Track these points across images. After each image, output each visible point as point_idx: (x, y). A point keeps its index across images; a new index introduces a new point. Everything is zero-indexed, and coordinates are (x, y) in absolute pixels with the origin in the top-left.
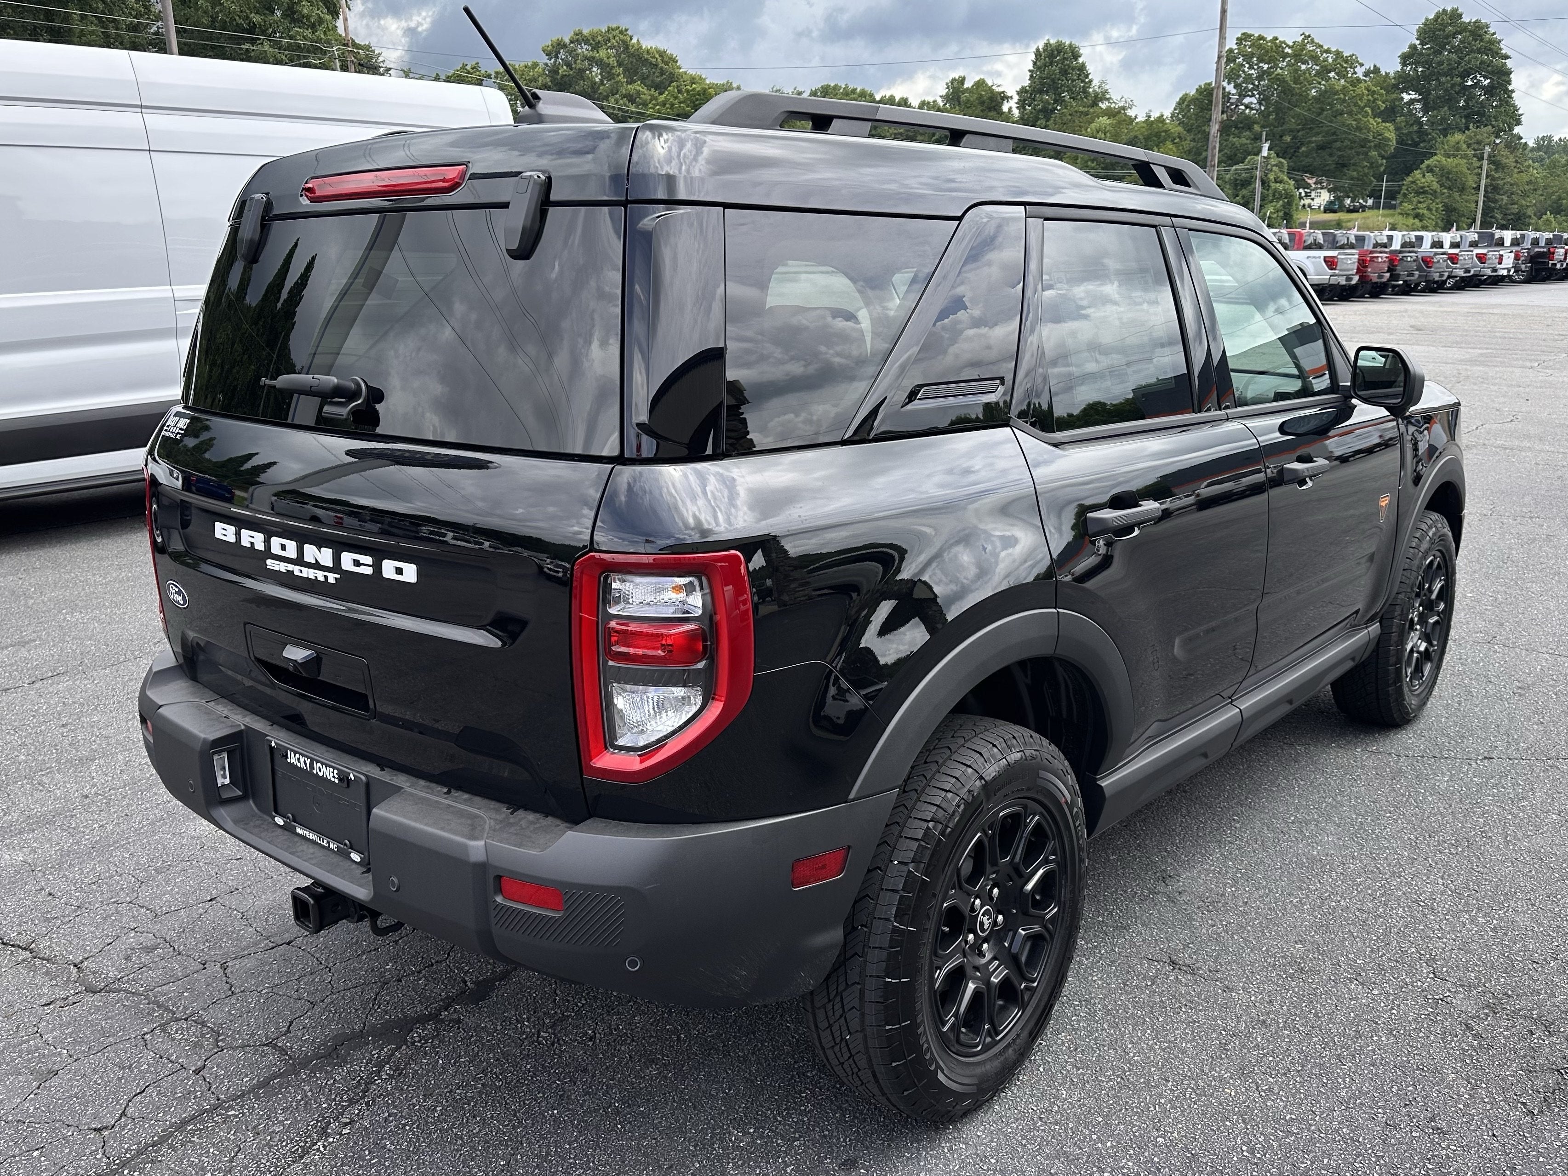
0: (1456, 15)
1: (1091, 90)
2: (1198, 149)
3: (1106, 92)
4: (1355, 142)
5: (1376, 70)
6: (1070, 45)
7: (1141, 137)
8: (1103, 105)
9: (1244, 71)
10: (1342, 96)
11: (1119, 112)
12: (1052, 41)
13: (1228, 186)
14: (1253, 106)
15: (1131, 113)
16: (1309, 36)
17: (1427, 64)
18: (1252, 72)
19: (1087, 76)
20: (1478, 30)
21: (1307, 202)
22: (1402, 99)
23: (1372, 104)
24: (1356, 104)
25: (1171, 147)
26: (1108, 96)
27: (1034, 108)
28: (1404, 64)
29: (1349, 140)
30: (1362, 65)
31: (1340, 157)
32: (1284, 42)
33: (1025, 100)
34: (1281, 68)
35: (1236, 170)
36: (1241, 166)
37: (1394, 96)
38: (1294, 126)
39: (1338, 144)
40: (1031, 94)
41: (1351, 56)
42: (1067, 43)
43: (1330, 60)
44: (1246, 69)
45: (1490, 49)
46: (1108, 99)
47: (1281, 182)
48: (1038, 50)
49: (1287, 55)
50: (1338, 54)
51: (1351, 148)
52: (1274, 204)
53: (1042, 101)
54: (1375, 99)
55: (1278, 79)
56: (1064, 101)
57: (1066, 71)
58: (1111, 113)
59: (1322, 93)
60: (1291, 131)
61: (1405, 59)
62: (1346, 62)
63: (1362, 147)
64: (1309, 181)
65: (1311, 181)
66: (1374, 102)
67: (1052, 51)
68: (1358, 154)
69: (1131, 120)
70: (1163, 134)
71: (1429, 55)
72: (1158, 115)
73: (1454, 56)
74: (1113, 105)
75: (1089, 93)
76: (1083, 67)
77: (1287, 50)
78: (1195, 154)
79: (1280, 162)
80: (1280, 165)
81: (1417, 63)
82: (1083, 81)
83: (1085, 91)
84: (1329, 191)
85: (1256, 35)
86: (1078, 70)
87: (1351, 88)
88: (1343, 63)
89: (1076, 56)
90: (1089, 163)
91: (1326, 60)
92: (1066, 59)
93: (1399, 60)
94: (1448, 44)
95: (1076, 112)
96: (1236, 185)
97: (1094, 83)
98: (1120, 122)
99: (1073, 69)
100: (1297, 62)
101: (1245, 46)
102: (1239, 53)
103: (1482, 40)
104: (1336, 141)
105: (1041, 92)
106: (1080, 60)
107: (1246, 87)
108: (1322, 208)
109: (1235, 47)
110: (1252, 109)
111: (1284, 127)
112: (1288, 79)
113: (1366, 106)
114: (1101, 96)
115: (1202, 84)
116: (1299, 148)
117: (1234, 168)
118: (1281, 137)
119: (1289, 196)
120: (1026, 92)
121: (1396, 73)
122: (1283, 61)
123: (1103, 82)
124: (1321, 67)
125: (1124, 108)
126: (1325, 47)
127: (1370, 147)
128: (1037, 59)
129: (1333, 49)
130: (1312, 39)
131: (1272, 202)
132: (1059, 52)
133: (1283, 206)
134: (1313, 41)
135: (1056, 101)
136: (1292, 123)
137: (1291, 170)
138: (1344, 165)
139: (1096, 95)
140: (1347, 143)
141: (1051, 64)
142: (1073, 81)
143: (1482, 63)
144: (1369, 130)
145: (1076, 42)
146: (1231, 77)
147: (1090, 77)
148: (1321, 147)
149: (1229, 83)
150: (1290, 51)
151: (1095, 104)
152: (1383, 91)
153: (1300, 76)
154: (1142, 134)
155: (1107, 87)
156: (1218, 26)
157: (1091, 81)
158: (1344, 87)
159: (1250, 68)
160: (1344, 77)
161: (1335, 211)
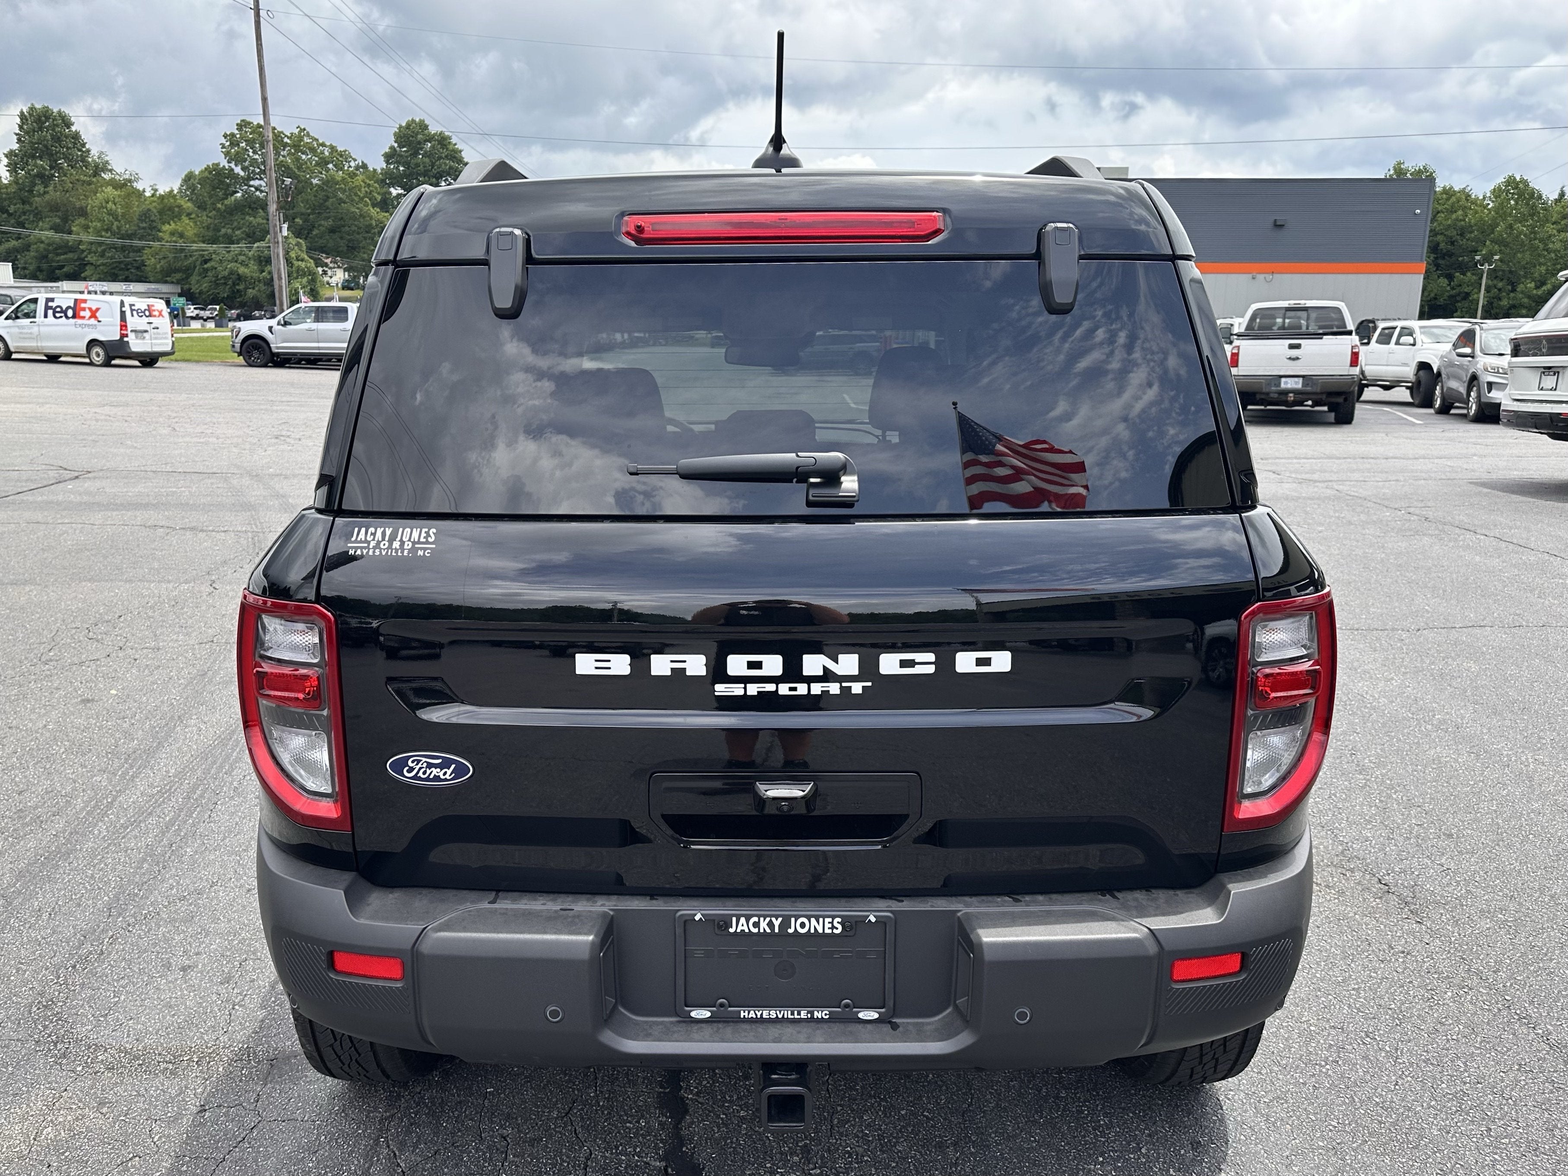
0: (423, 126)
1: (90, 160)
2: (216, 225)
3: (107, 162)
4: (360, 228)
5: (364, 166)
6: (59, 112)
7: (155, 211)
8: (107, 176)
9: (248, 155)
10: (343, 186)
11: (125, 185)
12: (38, 106)
13: (252, 262)
14: (263, 188)
15: (139, 186)
16: (304, 129)
17: (407, 165)
18: (257, 157)
19: (84, 145)
20: (443, 141)
21: (326, 279)
22: (390, 193)
23: (369, 194)
24: (356, 195)
25: (187, 221)
26: (110, 167)
27: (28, 173)
28: (387, 162)
29: (356, 226)
30: (355, 160)
31: (349, 241)
32: (282, 132)
33: (16, 164)
34: (284, 156)
35: (258, 247)
36: (263, 244)
37: (384, 190)
38: (303, 210)
39: (347, 228)
40: (22, 159)
41: (345, 151)
42: (55, 110)
43: (327, 153)
44: (251, 154)
45: (455, 157)
46: (111, 171)
47: (302, 260)
48: (22, 113)
49: (286, 145)
50: (333, 148)
51: (358, 233)
52: (299, 280)
53: (36, 165)
54: (371, 191)
55: (284, 166)
56: (62, 168)
57: (59, 138)
58: (117, 185)
59: (326, 182)
60: (302, 214)
61: (388, 157)
62: (341, 156)
63: (367, 232)
64: (326, 261)
65: (328, 261)
66: (370, 193)
67: (40, 117)
68: (365, 238)
69: (140, 194)
70: (176, 209)
71: (407, 157)
72: (168, 190)
73: (427, 160)
74: (117, 177)
75: (88, 162)
76: (76, 136)
77: (286, 140)
78: (214, 230)
79: (298, 242)
80: (298, 244)
81: (398, 163)
82: (80, 150)
83: (83, 160)
84: (345, 270)
85: (255, 123)
86: (73, 138)
87: (349, 180)
88: (340, 157)
89: (68, 124)
90: (103, 233)
91: (322, 153)
92: (57, 126)
93: (382, 159)
94: (421, 149)
95: (78, 180)
96: (261, 262)
97: (92, 152)
98: (128, 195)
99: (66, 137)
100: (297, 151)
101: (246, 132)
102: (241, 138)
103: (447, 149)
104: (344, 226)
105: (33, 157)
106: (73, 128)
107: (253, 171)
108: (340, 285)
109: (236, 132)
110: (262, 191)
111: (295, 210)
112: (292, 166)
113: (365, 197)
114: (100, 168)
115: (210, 164)
116: (311, 230)
117: (256, 245)
118: (294, 219)
119: (313, 274)
120: (16, 155)
121: (382, 169)
122: (284, 150)
123: (102, 153)
124: (320, 158)
125: (130, 181)
126: (321, 141)
127: (374, 233)
128: (23, 123)
129: (328, 144)
130: (308, 133)
131: (297, 278)
132: (47, 118)
133: (309, 282)
134: (308, 135)
135: (52, 168)
136: (301, 207)
137: (310, 249)
138: (354, 248)
139: (97, 166)
140: (354, 228)
141: (41, 129)
142: (68, 148)
143: (451, 168)
144: (371, 218)
145: (66, 110)
146: (238, 159)
147: (87, 146)
148: (332, 231)
149: (236, 165)
150: (289, 141)
151: (96, 174)
152: (376, 185)
153: (302, 165)
154: (155, 207)
155: (107, 158)
156: (261, 112)
157: (88, 151)
158: (343, 179)
159: (255, 152)
160: (342, 169)
161: (352, 289)
